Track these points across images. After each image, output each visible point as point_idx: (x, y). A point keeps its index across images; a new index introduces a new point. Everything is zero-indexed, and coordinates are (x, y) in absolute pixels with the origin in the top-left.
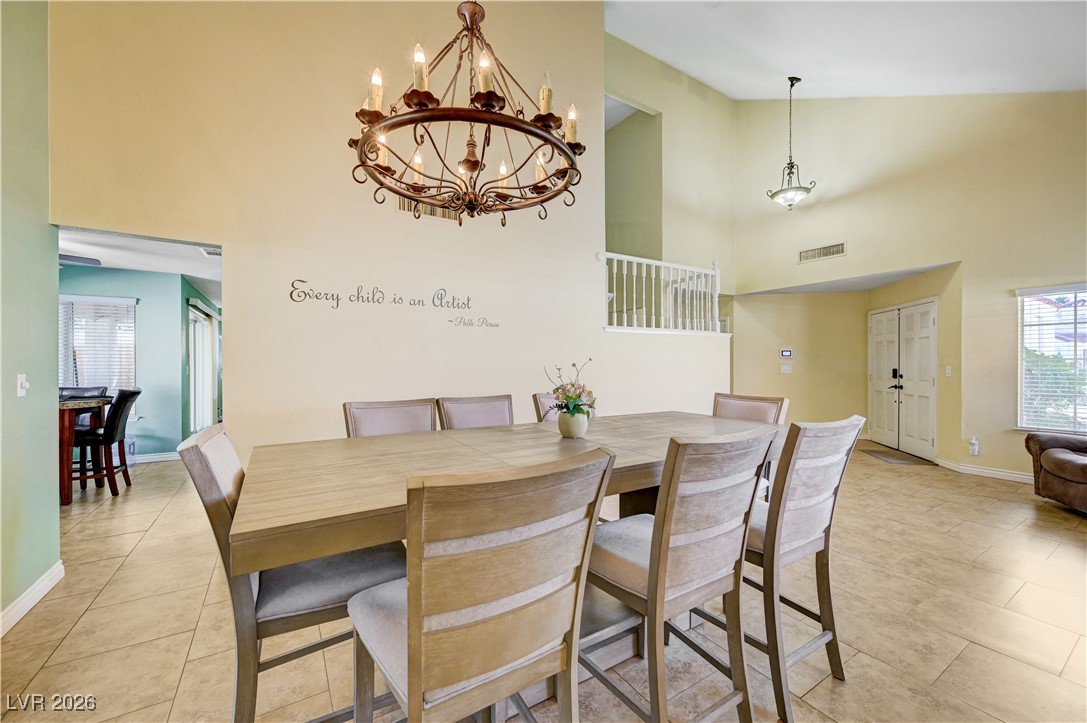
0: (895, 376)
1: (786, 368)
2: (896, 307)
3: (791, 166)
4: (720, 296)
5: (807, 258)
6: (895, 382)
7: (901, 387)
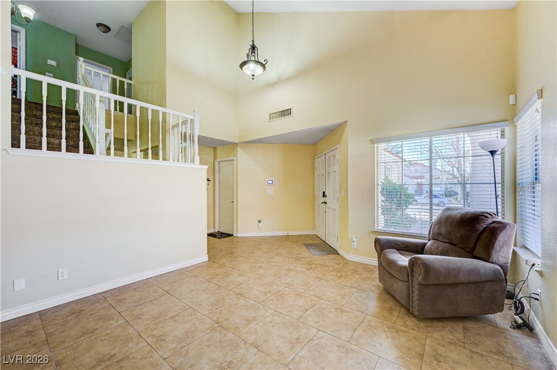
0: (324, 196)
1: (270, 191)
2: (324, 153)
3: (253, 48)
4: (199, 137)
5: (273, 118)
6: (323, 200)
7: (326, 203)
